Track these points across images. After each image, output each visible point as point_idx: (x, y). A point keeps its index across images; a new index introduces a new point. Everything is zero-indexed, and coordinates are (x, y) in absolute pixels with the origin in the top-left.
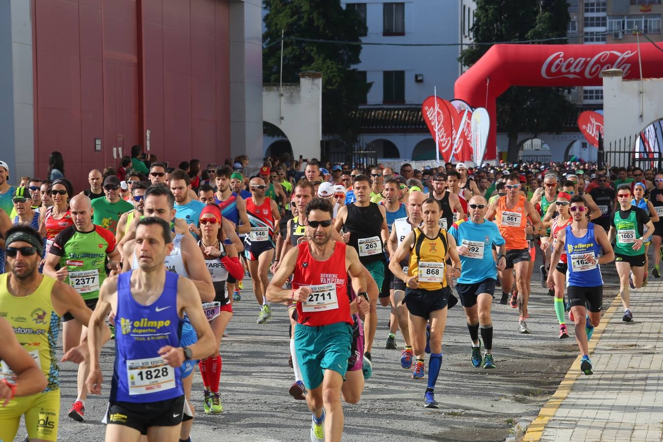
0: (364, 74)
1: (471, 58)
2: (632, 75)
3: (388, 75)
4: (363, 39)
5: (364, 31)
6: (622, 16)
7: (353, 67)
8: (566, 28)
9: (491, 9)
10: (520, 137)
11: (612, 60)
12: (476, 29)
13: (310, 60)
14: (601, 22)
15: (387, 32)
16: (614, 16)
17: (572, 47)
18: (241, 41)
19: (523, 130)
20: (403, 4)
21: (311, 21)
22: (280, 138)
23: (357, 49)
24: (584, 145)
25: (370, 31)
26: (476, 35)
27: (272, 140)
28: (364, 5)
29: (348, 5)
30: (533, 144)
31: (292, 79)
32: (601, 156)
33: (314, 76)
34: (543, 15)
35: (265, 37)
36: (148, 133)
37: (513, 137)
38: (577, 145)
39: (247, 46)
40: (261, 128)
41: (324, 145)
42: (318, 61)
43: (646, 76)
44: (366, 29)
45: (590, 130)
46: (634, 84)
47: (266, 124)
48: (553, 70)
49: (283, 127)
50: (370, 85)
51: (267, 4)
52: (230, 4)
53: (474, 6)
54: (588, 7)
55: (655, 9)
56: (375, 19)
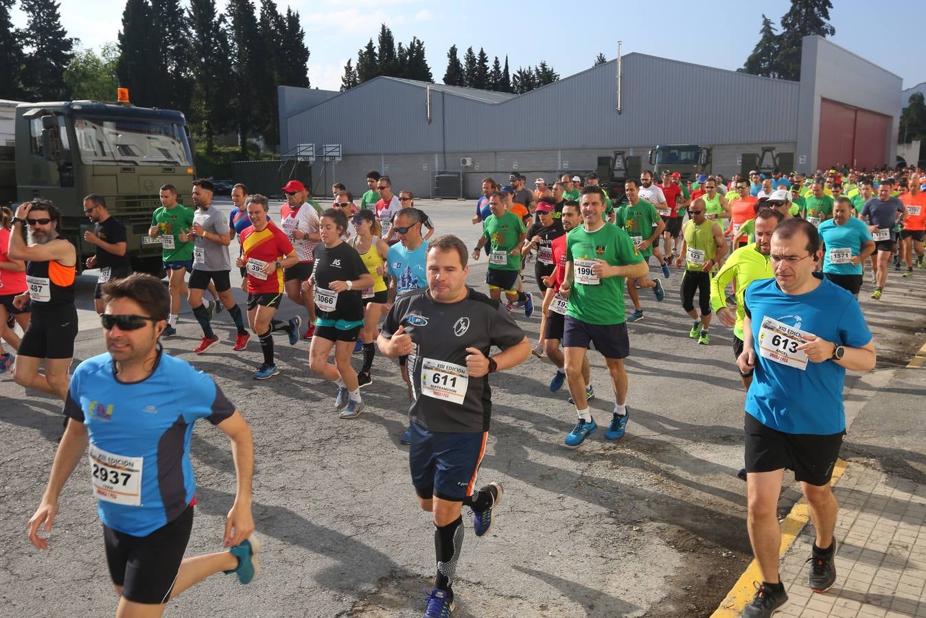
13: (916, 135)
18: (891, 130)
22: (902, 162)
27: (900, 162)
31: (909, 141)
33: (917, 141)
36: (855, 160)
39: (893, 131)
40: (895, 158)
41: (919, 162)
42: (918, 136)
47: (898, 157)
49: (904, 157)
51: (901, 117)
52: (888, 118)
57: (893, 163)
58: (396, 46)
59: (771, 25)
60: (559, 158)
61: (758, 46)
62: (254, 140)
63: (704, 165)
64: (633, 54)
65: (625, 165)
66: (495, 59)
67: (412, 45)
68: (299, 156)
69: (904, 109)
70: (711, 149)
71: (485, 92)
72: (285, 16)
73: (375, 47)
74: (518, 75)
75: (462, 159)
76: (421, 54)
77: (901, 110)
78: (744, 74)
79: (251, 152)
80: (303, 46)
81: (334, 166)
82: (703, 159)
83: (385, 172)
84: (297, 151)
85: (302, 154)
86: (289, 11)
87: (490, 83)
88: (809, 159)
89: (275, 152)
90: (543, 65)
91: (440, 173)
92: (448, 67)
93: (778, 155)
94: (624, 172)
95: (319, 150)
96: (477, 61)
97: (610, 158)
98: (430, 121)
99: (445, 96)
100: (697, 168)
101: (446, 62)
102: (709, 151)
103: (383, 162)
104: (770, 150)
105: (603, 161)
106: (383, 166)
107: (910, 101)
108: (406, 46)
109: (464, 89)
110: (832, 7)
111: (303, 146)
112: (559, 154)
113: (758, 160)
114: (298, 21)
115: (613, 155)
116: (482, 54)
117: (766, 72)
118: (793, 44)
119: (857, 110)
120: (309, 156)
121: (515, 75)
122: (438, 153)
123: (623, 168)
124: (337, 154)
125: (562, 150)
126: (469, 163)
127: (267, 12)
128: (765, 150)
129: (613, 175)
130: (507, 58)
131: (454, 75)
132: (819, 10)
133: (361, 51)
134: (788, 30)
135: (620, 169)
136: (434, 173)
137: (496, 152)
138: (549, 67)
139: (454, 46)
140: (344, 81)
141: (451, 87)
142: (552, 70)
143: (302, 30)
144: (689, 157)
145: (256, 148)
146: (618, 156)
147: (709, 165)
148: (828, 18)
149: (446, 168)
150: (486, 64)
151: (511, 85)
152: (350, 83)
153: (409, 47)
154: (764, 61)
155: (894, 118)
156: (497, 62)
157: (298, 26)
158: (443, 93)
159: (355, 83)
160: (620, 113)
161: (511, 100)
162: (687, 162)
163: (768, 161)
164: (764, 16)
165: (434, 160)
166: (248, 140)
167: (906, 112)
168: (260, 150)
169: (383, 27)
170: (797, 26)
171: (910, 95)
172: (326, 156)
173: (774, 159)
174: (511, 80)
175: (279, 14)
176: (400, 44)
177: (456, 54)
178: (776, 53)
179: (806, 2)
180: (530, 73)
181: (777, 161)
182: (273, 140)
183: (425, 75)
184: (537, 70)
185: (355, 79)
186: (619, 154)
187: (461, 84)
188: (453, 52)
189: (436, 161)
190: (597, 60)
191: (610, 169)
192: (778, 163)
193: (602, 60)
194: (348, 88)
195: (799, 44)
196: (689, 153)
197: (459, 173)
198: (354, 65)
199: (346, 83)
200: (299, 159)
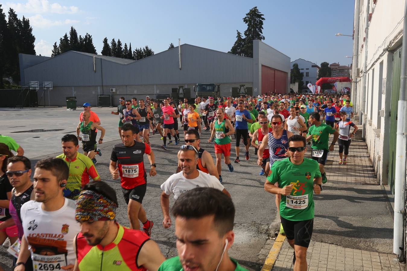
0: (303, 82)
1: (318, 79)
2: (341, 81)
3: (306, 82)
4: (303, 77)
5: (303, 76)
6: (338, 74)
8: (331, 75)
9: (321, 73)
11: (337, 79)
12: (319, 76)
13: (296, 80)
14: (335, 74)
15: (306, 76)
17: (332, 78)
20: (309, 72)
21: (296, 75)
23: (302, 78)
24: (334, 91)
27: (291, 90)
28: (303, 73)
29: (301, 73)
30: (326, 90)
31: (294, 83)
32: (336, 92)
33: (297, 82)
34: (328, 73)
35: (291, 77)
37: (323, 90)
38: (332, 90)
39: (289, 78)
43: (343, 81)
45: (334, 89)
46: (341, 83)
47: (290, 88)
49: (293, 89)
51: (291, 73)
52: (286, 73)
53: (318, 72)
54: (334, 72)
55: (343, 73)
56: (305, 74)
57: (289, 91)
58: (78, 37)
59: (240, 34)
60: (155, 88)
61: (236, 42)
62: (7, 79)
63: (217, 92)
64: (185, 44)
65: (184, 92)
66: (125, 44)
67: (86, 37)
68: (31, 87)
69: (291, 69)
70: (220, 85)
71: (120, 59)
72: (22, 21)
73: (68, 37)
74: (136, 52)
75: (111, 89)
76: (90, 41)
77: (290, 70)
78: (231, 54)
79: (5, 84)
80: (32, 35)
81: (49, 92)
82: (216, 90)
83: (74, 94)
84: (29, 84)
85: (32, 86)
86: (24, 18)
87: (123, 55)
88: (258, 90)
89: (18, 84)
90: (147, 48)
91: (100, 95)
92: (104, 47)
93: (246, 88)
94: (183, 95)
95: (41, 85)
96: (117, 45)
97: (177, 89)
98: (95, 72)
99: (102, 60)
100: (214, 93)
101: (103, 45)
102: (219, 86)
103: (73, 90)
104: (243, 86)
105: (175, 91)
106: (73, 91)
107: (293, 67)
108: (83, 37)
109: (111, 57)
110: (263, 29)
111: (32, 83)
112: (155, 87)
113: (238, 90)
114: (29, 23)
115: (178, 88)
116: (119, 42)
117: (239, 54)
118: (249, 43)
119: (275, 70)
120: (36, 87)
121: (134, 52)
122: (100, 86)
123: (183, 93)
124: (50, 86)
125: (156, 85)
126: (114, 91)
127: (12, 18)
128: (241, 86)
129: (179, 96)
130: (130, 44)
131: (106, 50)
132: (258, 29)
133: (61, 38)
134: (247, 37)
135: (182, 94)
136: (98, 95)
137: (126, 86)
138: (149, 48)
139: (106, 38)
140: (53, 52)
141: (105, 56)
142: (151, 50)
143: (31, 28)
144: (210, 89)
145: (8, 82)
146: (180, 88)
147: (219, 92)
148: (262, 33)
149: (103, 93)
150: (121, 46)
151: (133, 56)
152: (57, 52)
153: (85, 38)
154: (239, 49)
155: (289, 74)
156: (126, 45)
157: (29, 26)
158: (101, 59)
159: (59, 53)
160: (181, 69)
161: (132, 63)
162: (209, 90)
163: (242, 90)
164: (237, 31)
165: (98, 89)
166: (4, 79)
167: (292, 71)
168: (10, 84)
169: (72, 28)
170: (250, 35)
171: (293, 64)
172: (44, 87)
173: (245, 90)
174: (133, 54)
175: (18, 19)
176: (80, 36)
177: (107, 41)
178: (243, 46)
179: (253, 26)
180: (141, 51)
181: (246, 90)
182: (17, 79)
183: (93, 50)
184: (144, 49)
185: (58, 51)
186: (181, 87)
187: (110, 55)
188: (105, 41)
189: (99, 90)
190: (170, 46)
191: (177, 94)
192: (246, 92)
193: (172, 46)
194: (56, 55)
195: (252, 43)
196: (210, 87)
197: (110, 95)
198: (58, 45)
199: (54, 53)
200: (30, 89)
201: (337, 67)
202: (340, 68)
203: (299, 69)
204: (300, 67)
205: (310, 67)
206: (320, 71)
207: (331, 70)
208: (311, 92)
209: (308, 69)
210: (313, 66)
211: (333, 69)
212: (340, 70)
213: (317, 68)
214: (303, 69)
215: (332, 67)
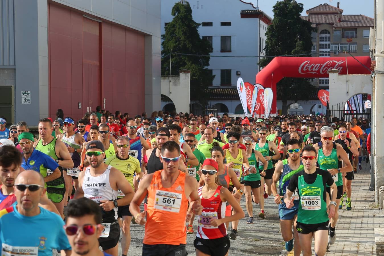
0: (211, 71)
1: (264, 63)
2: (343, 72)
3: (223, 71)
4: (211, 54)
6: (338, 44)
7: (206, 67)
8: (311, 49)
9: (274, 39)
10: (288, 102)
11: (333, 65)
12: (266, 49)
13: (185, 64)
14: (328, 46)
15: (223, 51)
16: (334, 44)
17: (314, 58)
18: (150, 55)
19: (289, 99)
20: (230, 37)
21: (185, 45)
22: (170, 103)
23: (208, 59)
24: (320, 107)
25: (214, 50)
26: (266, 52)
27: (165, 104)
28: (211, 38)
29: (203, 37)
30: (294, 106)
31: (176, 73)
32: (328, 112)
33: (186, 72)
34: (299, 42)
35: (162, 53)
36: (104, 100)
37: (284, 102)
38: (316, 107)
39: (154, 57)
40: (160, 97)
41: (192, 106)
42: (188, 65)
44: (212, 49)
45: (324, 99)
46: (344, 77)
47: (163, 96)
48: (305, 69)
49: (171, 97)
50: (214, 76)
51: (163, 36)
52: (145, 36)
53: (265, 38)
54: (321, 39)
55: (354, 40)
56: (216, 44)
69: (166, 24)
77: (162, 26)
107: (173, 13)
119: (101, 23)
201: (332, 19)
202: (344, 25)
203: (195, 23)
204: (197, 17)
205: (235, 17)
206: (271, 32)
207: (311, 29)
208: (239, 109)
209: (229, 24)
210: (245, 15)
211: (321, 28)
212: (344, 29)
213: (262, 22)
214: (210, 24)
215: (315, 19)
